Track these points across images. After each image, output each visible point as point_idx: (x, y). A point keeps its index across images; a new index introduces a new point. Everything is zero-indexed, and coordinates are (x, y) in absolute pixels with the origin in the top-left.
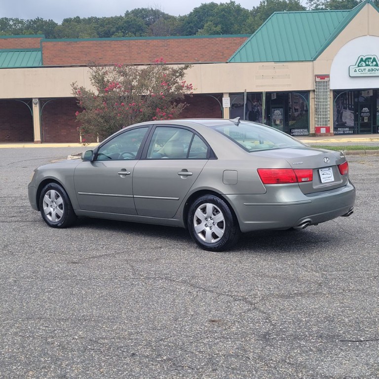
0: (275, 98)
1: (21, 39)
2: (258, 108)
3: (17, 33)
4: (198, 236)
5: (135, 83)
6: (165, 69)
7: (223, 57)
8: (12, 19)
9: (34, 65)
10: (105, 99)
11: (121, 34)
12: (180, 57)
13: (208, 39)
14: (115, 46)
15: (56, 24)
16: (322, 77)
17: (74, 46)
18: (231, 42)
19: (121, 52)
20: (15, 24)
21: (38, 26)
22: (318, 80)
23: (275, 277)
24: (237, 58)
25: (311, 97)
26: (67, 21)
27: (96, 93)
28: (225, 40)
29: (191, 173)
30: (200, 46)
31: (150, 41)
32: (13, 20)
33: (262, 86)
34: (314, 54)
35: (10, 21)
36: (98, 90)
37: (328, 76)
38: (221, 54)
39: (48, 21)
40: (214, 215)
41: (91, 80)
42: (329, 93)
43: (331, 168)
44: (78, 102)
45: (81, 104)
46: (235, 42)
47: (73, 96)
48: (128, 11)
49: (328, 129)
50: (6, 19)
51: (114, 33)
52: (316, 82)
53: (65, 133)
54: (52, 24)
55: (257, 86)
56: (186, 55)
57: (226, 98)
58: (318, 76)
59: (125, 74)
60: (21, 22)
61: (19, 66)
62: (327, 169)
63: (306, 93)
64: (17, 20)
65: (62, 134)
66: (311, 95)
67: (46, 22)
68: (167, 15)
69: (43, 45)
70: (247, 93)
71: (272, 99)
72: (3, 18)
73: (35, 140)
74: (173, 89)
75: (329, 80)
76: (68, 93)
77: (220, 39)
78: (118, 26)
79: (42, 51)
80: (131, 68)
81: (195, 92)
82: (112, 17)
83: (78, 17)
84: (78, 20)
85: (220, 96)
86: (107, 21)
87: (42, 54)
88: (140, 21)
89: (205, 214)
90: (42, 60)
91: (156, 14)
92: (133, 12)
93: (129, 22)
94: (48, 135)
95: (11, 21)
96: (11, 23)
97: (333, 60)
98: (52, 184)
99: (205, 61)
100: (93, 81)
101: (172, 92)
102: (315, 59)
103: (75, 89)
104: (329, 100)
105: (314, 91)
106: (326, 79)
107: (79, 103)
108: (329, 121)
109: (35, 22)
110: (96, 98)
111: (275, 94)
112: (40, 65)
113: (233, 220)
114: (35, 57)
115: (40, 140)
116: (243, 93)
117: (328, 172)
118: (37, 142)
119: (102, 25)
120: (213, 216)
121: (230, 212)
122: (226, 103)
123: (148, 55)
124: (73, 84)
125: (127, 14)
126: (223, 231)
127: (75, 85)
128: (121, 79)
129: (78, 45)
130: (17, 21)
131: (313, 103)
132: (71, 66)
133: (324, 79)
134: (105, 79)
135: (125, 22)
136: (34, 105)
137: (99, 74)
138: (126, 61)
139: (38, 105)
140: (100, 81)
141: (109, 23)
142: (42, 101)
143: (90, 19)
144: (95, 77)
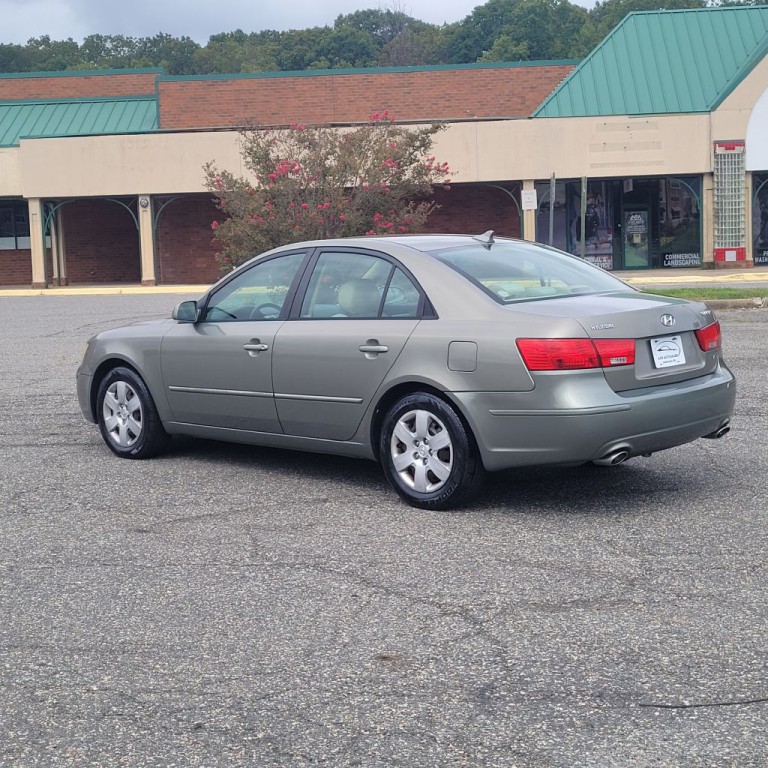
0: (631, 189)
1: (119, 77)
2: (597, 210)
3: (119, 65)
4: (398, 476)
5: (331, 162)
6: (393, 134)
7: (524, 107)
8: (110, 37)
9: (144, 129)
10: (272, 197)
11: (324, 62)
12: (435, 107)
13: (492, 71)
14: (305, 88)
15: (197, 46)
16: (730, 145)
17: (221, 88)
18: (539, 75)
19: (316, 100)
20: (116, 48)
21: (160, 51)
22: (720, 151)
23: (541, 565)
24: (552, 107)
25: (705, 188)
26: (217, 40)
27: (254, 183)
28: (529, 72)
29: (385, 348)
30: (476, 84)
31: (375, 76)
32: (113, 40)
33: (602, 165)
34: (713, 98)
35: (106, 41)
36: (259, 178)
37: (741, 143)
38: (520, 101)
39: (180, 40)
40: (432, 434)
41: (245, 158)
42: (743, 178)
43: (678, 337)
44: (217, 201)
45: (223, 206)
46: (549, 75)
47: (205, 190)
48: (341, 16)
49: (741, 254)
50: (99, 37)
51: (311, 61)
52: (716, 156)
53: (205, 265)
54: (187, 46)
55: (592, 166)
56: (447, 104)
57: (528, 192)
58: (720, 144)
59: (312, 145)
60: (128, 43)
61: (112, 131)
62: (670, 339)
63: (695, 179)
64: (119, 38)
65: (198, 266)
66: (707, 183)
67: (176, 42)
68: (419, 22)
69: (161, 87)
70: (557, 180)
71: (625, 191)
72: (92, 37)
73: (144, 278)
74: (408, 174)
75: (744, 152)
76: (196, 184)
77: (518, 69)
78: (318, 48)
79: (158, 100)
80: (324, 133)
81: (454, 179)
82: (308, 31)
83: (239, 31)
84: (239, 37)
85: (516, 186)
86: (297, 39)
87: (158, 106)
88: (364, 38)
89: (414, 431)
90: (158, 117)
91: (397, 21)
92: (350, 17)
93: (342, 39)
94: (170, 270)
95: (109, 41)
96: (109, 45)
97: (751, 109)
98: (121, 370)
99: (488, 115)
100: (249, 159)
101: (408, 180)
102: (714, 108)
103: (211, 175)
104: (743, 192)
105: (712, 174)
106: (738, 150)
107: (219, 204)
108: (743, 236)
109: (154, 42)
110: (252, 193)
111: (631, 181)
112: (155, 129)
113: (469, 445)
114: (144, 112)
115: (153, 278)
116: (549, 180)
117: (672, 346)
118: (148, 283)
119: (287, 47)
120: (429, 437)
121: (462, 429)
122: (529, 200)
123: (370, 104)
124: (208, 167)
125: (340, 21)
126: (448, 468)
127: (211, 169)
128: (305, 152)
129: (230, 88)
130: (119, 41)
131: (710, 200)
132: (215, 130)
133: (734, 149)
134: (272, 156)
135: (335, 39)
136: (141, 209)
137: (258, 145)
138: (326, 118)
139: (149, 209)
140: (261, 159)
141: (301, 41)
142: (157, 200)
143: (264, 34)
144: (250, 151)
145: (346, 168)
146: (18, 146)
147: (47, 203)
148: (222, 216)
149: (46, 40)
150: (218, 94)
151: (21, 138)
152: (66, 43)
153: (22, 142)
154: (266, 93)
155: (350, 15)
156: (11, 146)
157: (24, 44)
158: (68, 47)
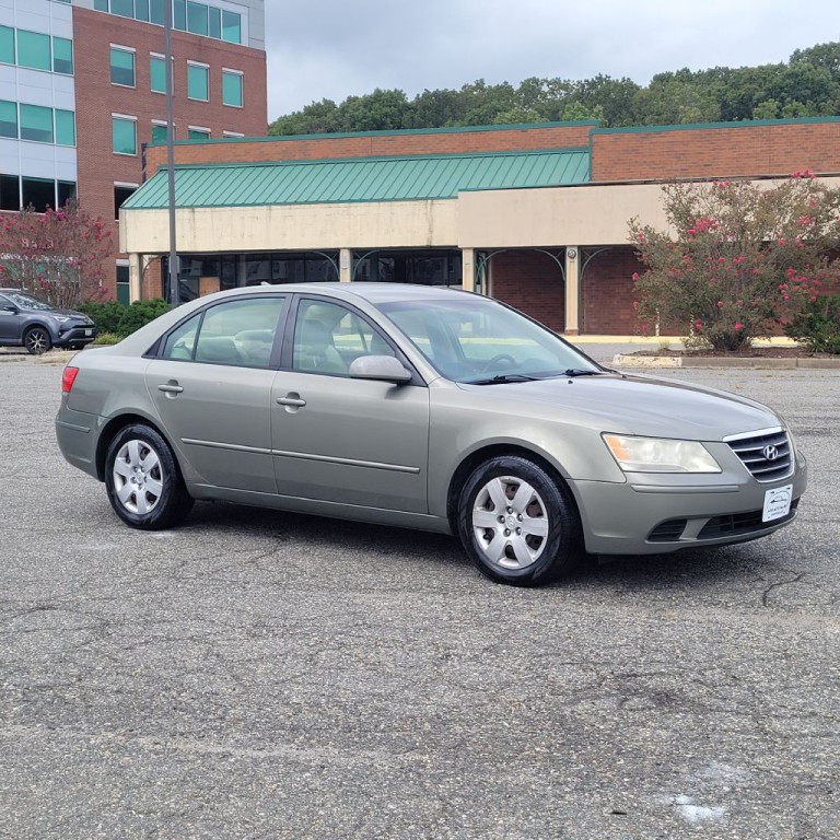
3: (554, 114)
5: (750, 218)
6: (815, 189)
8: (546, 81)
9: (576, 182)
10: (691, 251)
11: (773, 104)
14: (741, 139)
17: (654, 140)
19: (750, 151)
20: (552, 92)
21: (598, 94)
26: (661, 79)
27: (675, 237)
31: (815, 125)
32: (549, 83)
35: (542, 84)
36: (679, 232)
39: (620, 81)
41: (668, 213)
44: (638, 254)
45: (644, 259)
48: (798, 51)
50: (535, 81)
54: (628, 87)
59: (733, 201)
60: (566, 86)
61: (545, 184)
64: (556, 82)
67: (616, 84)
69: (595, 140)
72: (528, 80)
76: (620, 236)
79: (591, 152)
80: (745, 190)
84: (685, 76)
86: (747, 76)
87: (591, 158)
88: (823, 74)
90: (590, 169)
92: (809, 52)
95: (545, 84)
96: (545, 88)
100: (671, 215)
103: (635, 229)
107: (641, 256)
109: (592, 85)
110: (672, 246)
112: (586, 181)
114: (577, 165)
119: (735, 86)
124: (632, 221)
125: (797, 56)
127: (635, 224)
128: (726, 209)
129: (663, 140)
130: (556, 84)
132: (645, 183)
134: (693, 212)
135: (790, 76)
136: (568, 260)
137: (680, 202)
138: (761, 170)
139: (576, 260)
140: (682, 214)
141: (751, 80)
142: (584, 251)
143: (712, 73)
144: (672, 208)
145: (763, 224)
146: (457, 198)
147: (479, 253)
148: (643, 268)
149: (480, 85)
150: (652, 146)
151: (460, 190)
152: (502, 87)
153: (460, 193)
154: (699, 144)
155: (808, 49)
156: (450, 197)
157: (458, 90)
158: (504, 91)
